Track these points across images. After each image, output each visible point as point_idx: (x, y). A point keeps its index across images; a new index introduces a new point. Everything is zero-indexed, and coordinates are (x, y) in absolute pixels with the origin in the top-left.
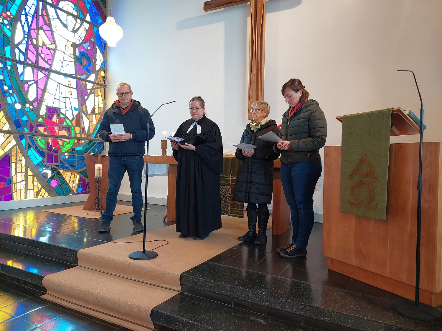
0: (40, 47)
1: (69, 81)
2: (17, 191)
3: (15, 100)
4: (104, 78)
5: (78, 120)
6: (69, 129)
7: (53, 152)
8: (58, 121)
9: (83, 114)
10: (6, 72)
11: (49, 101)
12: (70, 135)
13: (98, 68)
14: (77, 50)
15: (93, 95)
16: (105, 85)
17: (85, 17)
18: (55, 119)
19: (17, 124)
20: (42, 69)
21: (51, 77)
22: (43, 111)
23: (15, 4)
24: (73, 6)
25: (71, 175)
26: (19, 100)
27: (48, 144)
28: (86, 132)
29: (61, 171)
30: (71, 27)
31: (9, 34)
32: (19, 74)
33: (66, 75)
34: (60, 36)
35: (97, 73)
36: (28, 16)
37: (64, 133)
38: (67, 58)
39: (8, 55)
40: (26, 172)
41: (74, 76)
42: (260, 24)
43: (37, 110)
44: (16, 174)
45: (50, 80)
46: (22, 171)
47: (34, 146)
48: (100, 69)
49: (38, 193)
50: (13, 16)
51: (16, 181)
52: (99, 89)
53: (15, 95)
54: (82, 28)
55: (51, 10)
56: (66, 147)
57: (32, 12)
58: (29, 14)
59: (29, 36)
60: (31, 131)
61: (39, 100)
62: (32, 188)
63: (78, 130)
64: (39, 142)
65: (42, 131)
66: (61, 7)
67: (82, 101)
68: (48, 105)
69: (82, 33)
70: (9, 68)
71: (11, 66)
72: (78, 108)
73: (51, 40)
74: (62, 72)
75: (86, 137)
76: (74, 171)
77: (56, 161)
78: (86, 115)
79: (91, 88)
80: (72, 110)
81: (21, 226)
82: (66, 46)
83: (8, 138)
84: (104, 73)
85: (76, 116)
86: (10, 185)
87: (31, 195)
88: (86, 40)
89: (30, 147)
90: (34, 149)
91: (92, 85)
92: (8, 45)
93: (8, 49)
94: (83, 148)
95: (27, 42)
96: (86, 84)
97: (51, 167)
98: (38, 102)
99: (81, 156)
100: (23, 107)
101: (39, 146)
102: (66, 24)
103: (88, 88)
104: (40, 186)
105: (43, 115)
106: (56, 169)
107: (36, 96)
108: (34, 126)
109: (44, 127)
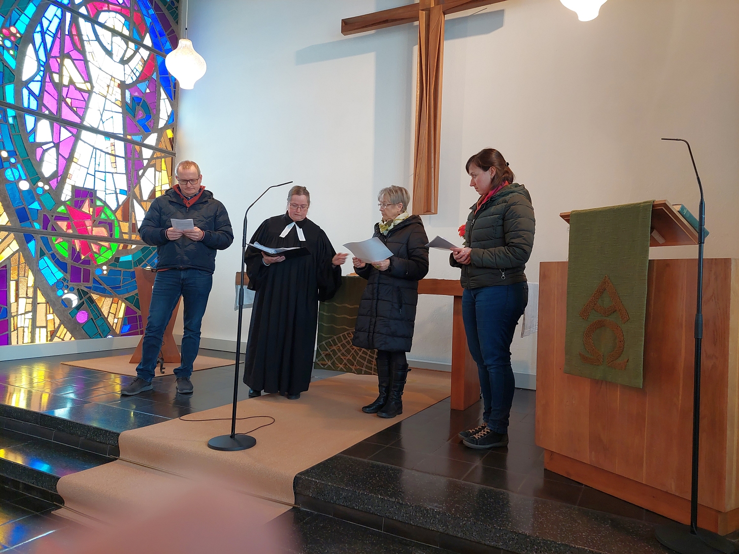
0: (65, 86)
1: (113, 144)
2: (17, 329)
3: (20, 174)
4: (172, 142)
5: (126, 211)
6: (110, 225)
7: (81, 263)
8: (93, 212)
9: (135, 201)
10: (5, 128)
11: (77, 177)
12: (111, 235)
14: (128, 93)
16: (173, 152)
17: (143, 38)
18: (86, 209)
19: (21, 215)
20: (68, 124)
21: (82, 137)
22: (67, 194)
23: (24, 14)
24: (123, 20)
25: (112, 303)
26: (25, 174)
27: (74, 249)
29: (95, 297)
30: (118, 54)
31: (12, 63)
32: (29, 130)
33: (108, 135)
34: (100, 69)
35: (161, 132)
36: (46, 36)
37: (102, 231)
38: (109, 106)
39: (10, 99)
40: (35, 297)
42: (435, 58)
44: (17, 301)
45: (80, 141)
46: (27, 294)
47: (50, 252)
48: (166, 126)
49: (55, 334)
50: (20, 34)
51: (17, 312)
52: (163, 159)
53: (19, 166)
54: (138, 57)
55: (85, 27)
56: (104, 255)
57: (53, 28)
58: (48, 32)
59: (46, 69)
60: (45, 227)
61: (61, 176)
62: (45, 325)
63: (125, 227)
64: (58, 247)
65: (64, 228)
66: (103, 22)
67: (134, 179)
69: (137, 65)
70: (11, 120)
71: (14, 117)
72: (126, 189)
73: (83, 76)
76: (116, 297)
77: (87, 280)
78: (140, 201)
79: (149, 157)
81: (23, 390)
82: (108, 86)
83: (5, 238)
84: (173, 132)
85: (123, 203)
86: (7, 318)
87: (42, 337)
88: (143, 77)
89: (42, 255)
90: (49, 258)
92: (10, 82)
93: (10, 89)
94: (133, 257)
95: (44, 77)
97: (78, 289)
98: (59, 178)
99: (129, 270)
100: (33, 187)
101: (59, 253)
102: (110, 49)
104: (57, 321)
105: (67, 201)
106: (86, 293)
107: (55, 169)
108: (51, 218)
109: (68, 221)
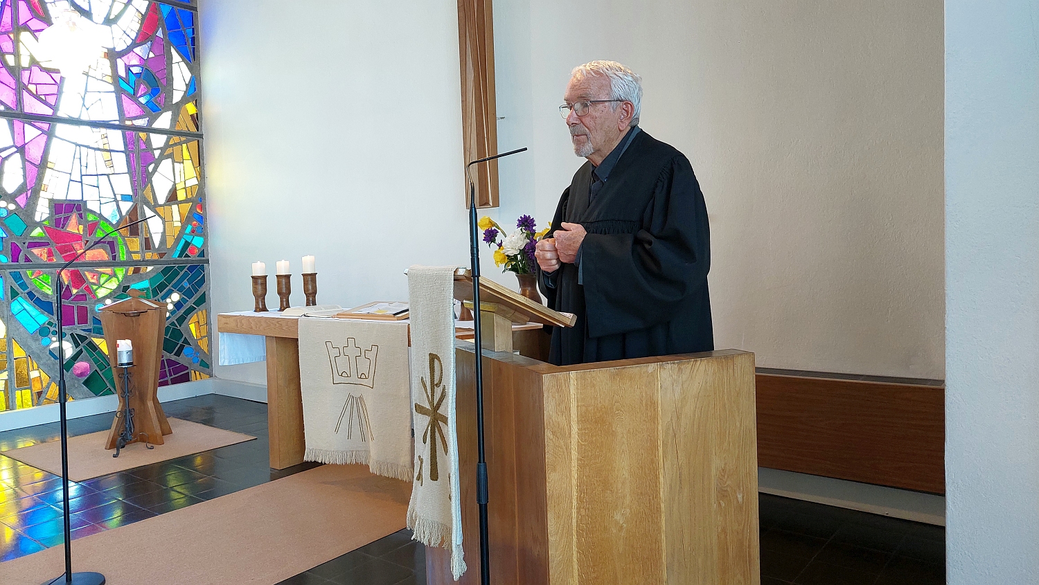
0: (24, 69)
1: (105, 135)
4: (196, 119)
5: (134, 223)
6: (110, 245)
7: (73, 300)
8: (83, 230)
9: (146, 208)
11: (55, 188)
12: (114, 257)
13: (177, 97)
14: (120, 63)
15: (170, 160)
16: (199, 133)
18: (74, 227)
20: (33, 118)
21: (57, 134)
22: (42, 212)
28: (157, 247)
29: (97, 341)
30: (100, 13)
33: (96, 125)
35: (177, 109)
38: (94, 85)
40: (10, 352)
41: (117, 123)
45: (54, 140)
47: (26, 291)
48: (185, 100)
49: (43, 395)
52: (184, 145)
56: (106, 285)
60: (15, 258)
61: (31, 189)
63: (135, 244)
64: (37, 283)
65: (45, 257)
68: (54, 198)
69: (131, 22)
72: (131, 194)
74: (84, 118)
75: (156, 257)
77: (83, 320)
78: (154, 207)
79: (162, 145)
80: (116, 200)
84: (196, 106)
85: (127, 213)
88: (144, 36)
89: (14, 294)
90: (25, 299)
91: (165, 137)
94: (150, 283)
96: (148, 139)
97: (72, 335)
98: (29, 192)
101: (38, 291)
103: (154, 147)
104: (46, 379)
105: (44, 220)
106: (83, 338)
107: (22, 181)
108: (23, 247)
109: (49, 247)
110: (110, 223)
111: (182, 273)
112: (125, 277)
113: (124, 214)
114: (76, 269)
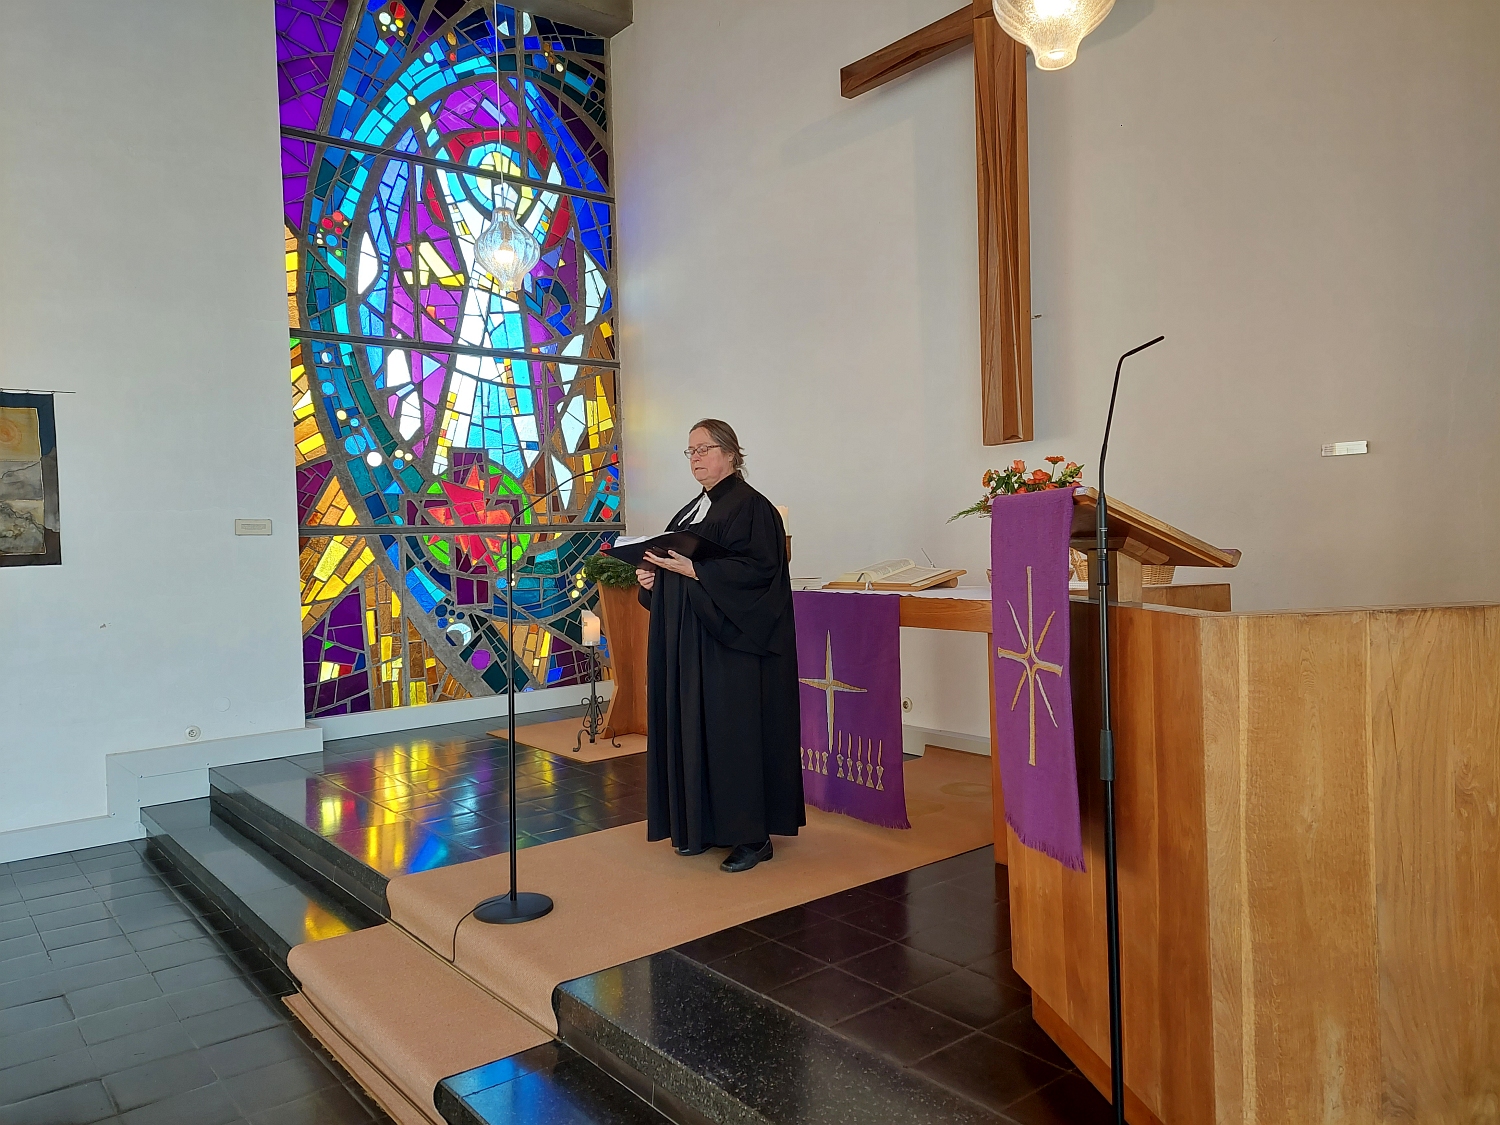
0: (424, 287)
1: (509, 367)
2: (382, 686)
3: (367, 442)
4: (611, 343)
6: (514, 505)
7: (473, 572)
8: (484, 486)
9: (553, 459)
10: (339, 373)
11: (456, 433)
12: (518, 523)
13: (590, 315)
15: (581, 397)
16: (615, 361)
17: (545, 174)
18: (474, 482)
19: (375, 507)
20: (433, 349)
21: (458, 366)
22: (440, 463)
23: (351, 186)
24: (508, 151)
25: (528, 633)
26: (375, 442)
27: (459, 552)
28: (566, 508)
29: (498, 625)
31: (340, 270)
32: (374, 371)
33: (500, 354)
35: (590, 331)
36: (388, 212)
37: (502, 516)
38: (497, 304)
39: (343, 327)
40: (404, 634)
41: (523, 350)
43: (423, 462)
44: (378, 640)
45: (455, 373)
46: (392, 630)
47: (423, 560)
48: (598, 319)
49: (439, 689)
50: (348, 220)
51: (379, 658)
52: (598, 378)
53: (364, 430)
54: (539, 208)
55: (448, 182)
56: (505, 557)
57: (397, 197)
58: (390, 206)
59: (392, 266)
60: (411, 521)
61: (431, 431)
63: (543, 506)
64: (433, 549)
65: (442, 518)
66: (475, 165)
67: (549, 423)
68: (454, 446)
69: (539, 223)
70: (346, 361)
71: (351, 355)
72: (538, 440)
73: (452, 263)
74: (487, 345)
75: (565, 521)
76: (534, 622)
77: (483, 598)
78: (563, 457)
79: (572, 378)
80: (520, 449)
83: (353, 545)
84: (612, 326)
85: (533, 464)
86: (366, 669)
88: (552, 240)
89: (410, 564)
90: (421, 570)
91: (575, 367)
92: (340, 301)
93: (340, 313)
94: (558, 553)
95: (389, 281)
97: (471, 616)
98: (427, 439)
99: (552, 576)
100: (387, 460)
101: (435, 560)
103: (563, 380)
105: (443, 474)
106: (483, 621)
107: (419, 425)
108: (420, 505)
109: (447, 507)
110: (514, 478)
111: (594, 542)
112: (530, 545)
113: (529, 466)
114: (476, 534)
